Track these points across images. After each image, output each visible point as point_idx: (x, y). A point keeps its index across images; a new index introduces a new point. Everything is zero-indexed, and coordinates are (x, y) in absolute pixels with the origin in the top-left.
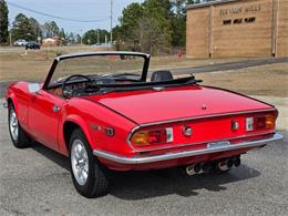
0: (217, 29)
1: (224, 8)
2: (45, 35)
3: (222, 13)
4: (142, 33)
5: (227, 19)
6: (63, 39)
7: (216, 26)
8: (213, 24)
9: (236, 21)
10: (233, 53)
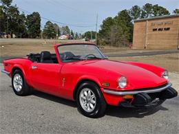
0: (150, 33)
1: (153, 22)
2: (62, 33)
3: (152, 25)
4: (112, 34)
5: (155, 28)
6: (71, 36)
7: (149, 32)
8: (147, 31)
9: (160, 30)
10: (157, 47)
